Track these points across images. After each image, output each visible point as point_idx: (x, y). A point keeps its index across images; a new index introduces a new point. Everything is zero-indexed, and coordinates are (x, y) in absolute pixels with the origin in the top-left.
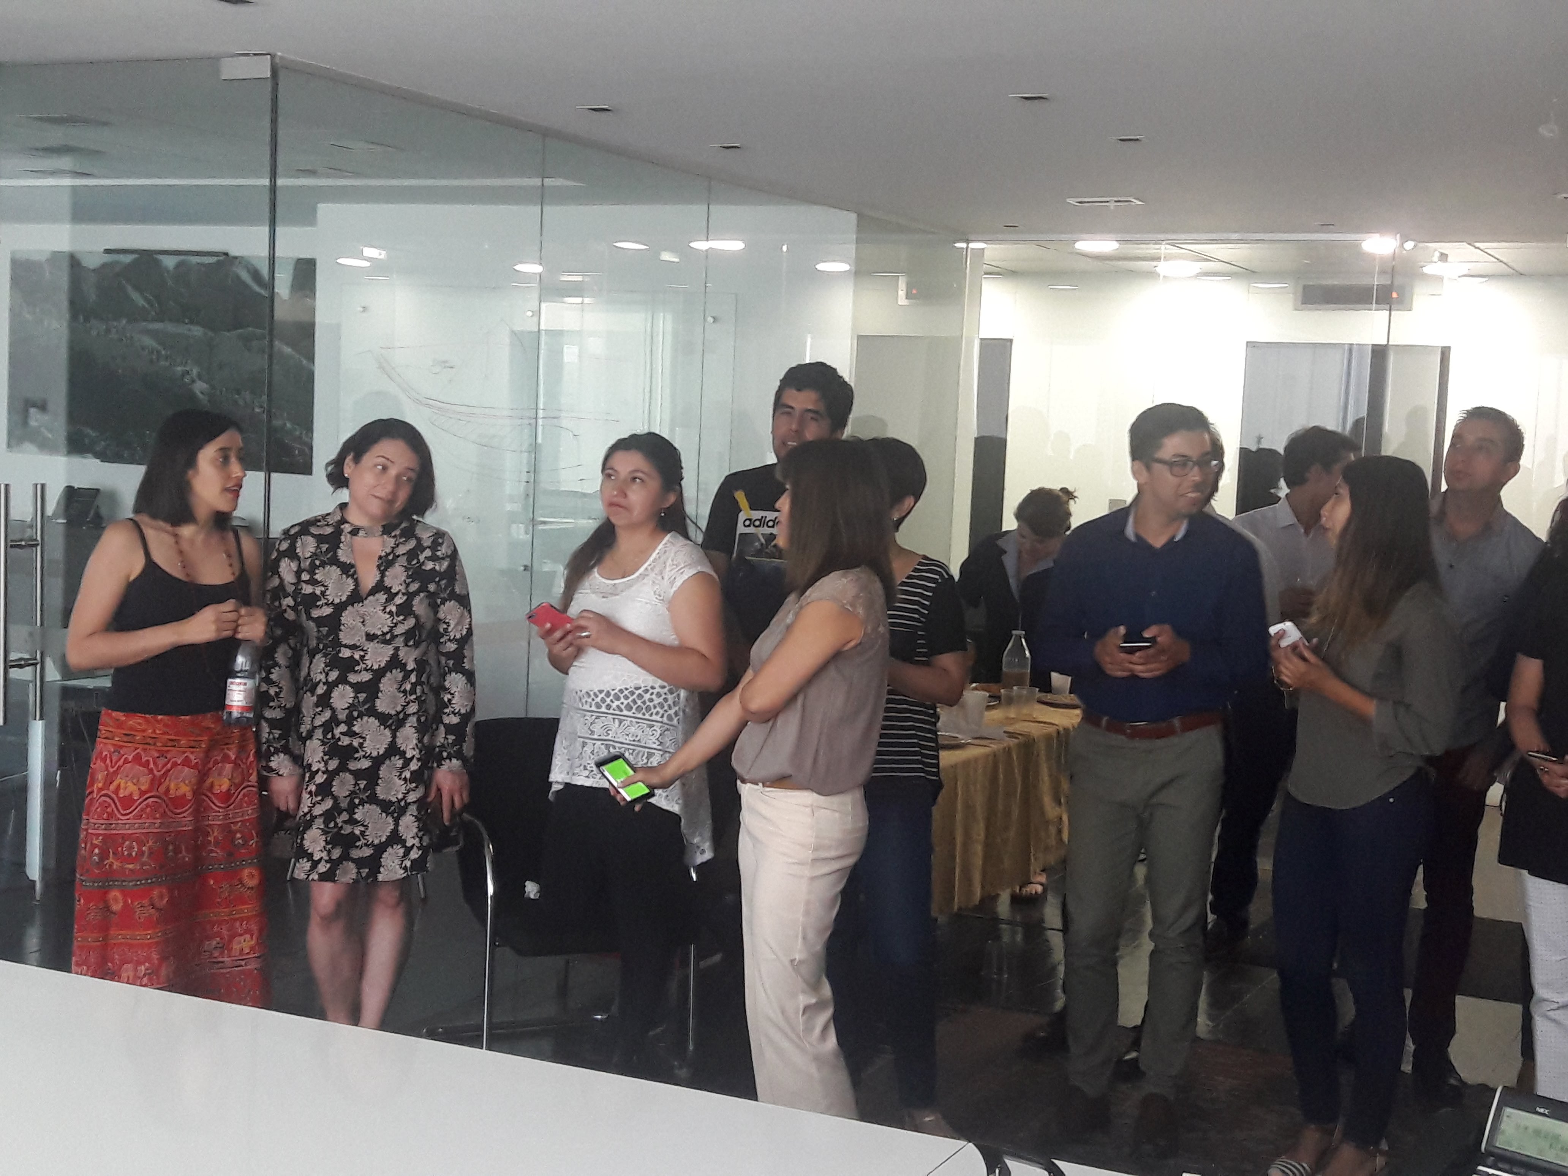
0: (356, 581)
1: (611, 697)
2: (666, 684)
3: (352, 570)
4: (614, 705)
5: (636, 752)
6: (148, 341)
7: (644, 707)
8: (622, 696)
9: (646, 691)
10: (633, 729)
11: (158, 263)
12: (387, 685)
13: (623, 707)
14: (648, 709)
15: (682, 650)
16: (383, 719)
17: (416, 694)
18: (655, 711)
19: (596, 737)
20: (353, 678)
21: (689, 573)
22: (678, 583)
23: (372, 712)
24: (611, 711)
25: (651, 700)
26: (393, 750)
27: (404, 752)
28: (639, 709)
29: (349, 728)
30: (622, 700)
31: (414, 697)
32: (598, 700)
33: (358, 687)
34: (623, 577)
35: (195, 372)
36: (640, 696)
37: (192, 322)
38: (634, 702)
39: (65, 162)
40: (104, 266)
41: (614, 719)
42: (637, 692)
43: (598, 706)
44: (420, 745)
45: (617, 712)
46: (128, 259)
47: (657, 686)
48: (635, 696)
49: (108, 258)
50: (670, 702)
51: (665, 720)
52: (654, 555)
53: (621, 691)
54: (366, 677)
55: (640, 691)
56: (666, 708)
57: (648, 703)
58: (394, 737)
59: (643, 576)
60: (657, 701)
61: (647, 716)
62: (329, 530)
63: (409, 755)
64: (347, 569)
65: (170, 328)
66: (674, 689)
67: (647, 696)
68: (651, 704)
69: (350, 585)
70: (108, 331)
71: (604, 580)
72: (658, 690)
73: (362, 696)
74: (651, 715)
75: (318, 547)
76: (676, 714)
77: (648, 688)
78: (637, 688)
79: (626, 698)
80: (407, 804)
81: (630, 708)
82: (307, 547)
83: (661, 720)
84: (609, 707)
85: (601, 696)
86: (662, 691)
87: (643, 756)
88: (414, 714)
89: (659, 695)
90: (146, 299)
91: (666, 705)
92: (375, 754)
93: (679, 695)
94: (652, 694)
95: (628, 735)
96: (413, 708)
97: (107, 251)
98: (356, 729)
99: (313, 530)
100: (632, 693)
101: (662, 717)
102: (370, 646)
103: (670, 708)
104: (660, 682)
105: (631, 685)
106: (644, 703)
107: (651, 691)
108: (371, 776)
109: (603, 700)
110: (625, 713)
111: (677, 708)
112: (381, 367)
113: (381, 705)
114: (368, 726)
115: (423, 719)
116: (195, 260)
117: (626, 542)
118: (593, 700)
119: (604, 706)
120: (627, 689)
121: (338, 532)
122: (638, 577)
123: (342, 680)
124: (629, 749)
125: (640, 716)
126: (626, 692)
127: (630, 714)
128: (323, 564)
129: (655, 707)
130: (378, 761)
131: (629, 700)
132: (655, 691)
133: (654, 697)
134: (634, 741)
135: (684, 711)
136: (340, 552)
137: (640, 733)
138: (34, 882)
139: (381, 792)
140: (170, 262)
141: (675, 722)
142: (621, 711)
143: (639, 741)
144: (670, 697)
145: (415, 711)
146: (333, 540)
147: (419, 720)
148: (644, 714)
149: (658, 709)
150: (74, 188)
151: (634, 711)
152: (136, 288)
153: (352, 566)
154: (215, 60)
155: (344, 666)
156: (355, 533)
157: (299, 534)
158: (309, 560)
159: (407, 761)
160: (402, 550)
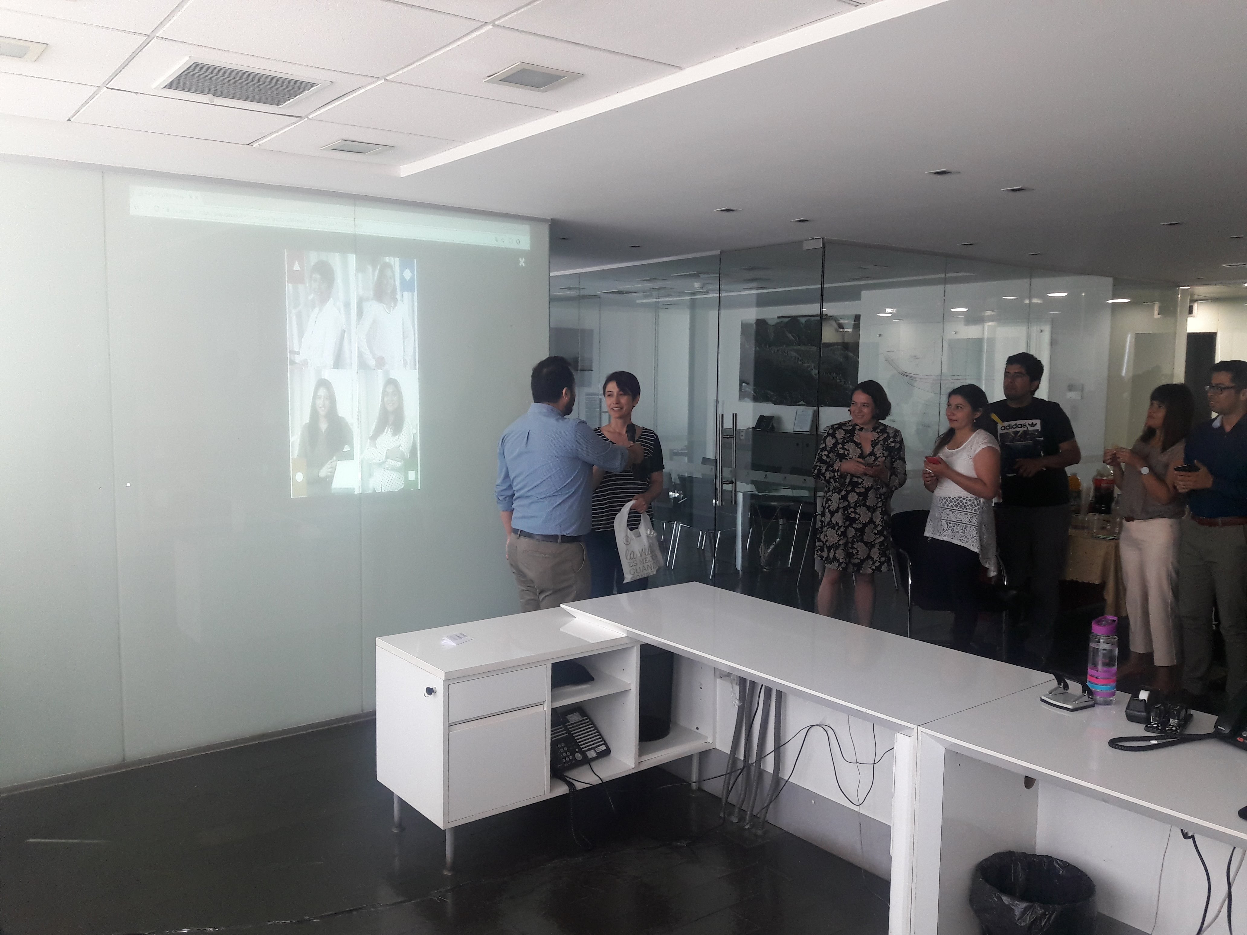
0: (862, 450)
1: (949, 502)
2: (974, 496)
3: (860, 446)
4: (950, 505)
5: (960, 525)
6: (794, 354)
7: (963, 506)
8: (953, 501)
9: (964, 499)
10: (958, 515)
11: (798, 321)
12: (871, 494)
13: (954, 506)
14: (965, 506)
15: (979, 480)
16: (868, 508)
18: (968, 508)
19: (943, 518)
20: (857, 490)
21: (984, 446)
22: (979, 451)
23: (865, 505)
24: (949, 508)
25: (966, 503)
26: (871, 521)
28: (961, 507)
29: (855, 510)
30: (955, 504)
33: (859, 494)
34: (958, 448)
35: (813, 365)
36: (961, 501)
37: (812, 345)
38: (959, 503)
39: (754, 284)
40: (777, 324)
41: (950, 511)
42: (960, 499)
43: (944, 505)
44: (882, 520)
45: (951, 508)
46: (786, 320)
47: (969, 496)
48: (959, 501)
49: (779, 320)
50: (976, 504)
51: (973, 511)
52: (970, 439)
53: (953, 499)
54: (863, 490)
55: (961, 499)
56: (974, 506)
57: (965, 504)
58: (872, 516)
59: (965, 448)
60: (969, 503)
61: (965, 510)
62: (851, 428)
63: (877, 523)
64: (858, 445)
65: (803, 348)
66: (978, 498)
67: (964, 501)
68: (966, 505)
69: (859, 452)
70: (778, 350)
71: (948, 450)
72: (969, 498)
73: (861, 498)
74: (966, 509)
75: (845, 434)
76: (978, 508)
77: (965, 497)
79: (955, 502)
80: (875, 544)
81: (956, 506)
82: (840, 434)
83: (971, 511)
84: (948, 506)
85: (944, 501)
86: (973, 499)
87: (963, 527)
89: (970, 500)
90: (793, 336)
91: (973, 505)
92: (864, 522)
93: (980, 501)
94: (967, 500)
95: (956, 518)
97: (778, 318)
98: (857, 511)
99: (844, 428)
100: (957, 500)
101: (972, 510)
102: (866, 478)
103: (976, 506)
104: (971, 495)
105: (957, 495)
107: (966, 499)
108: (862, 531)
109: (945, 503)
110: (955, 508)
111: (979, 506)
112: (887, 360)
113: (868, 502)
114: (862, 510)
115: (884, 509)
116: (813, 318)
117: (959, 435)
118: (941, 502)
119: (945, 505)
120: (955, 498)
121: (854, 429)
122: (962, 449)
123: (853, 490)
124: (956, 524)
125: (962, 510)
126: (955, 499)
127: (957, 509)
128: (848, 442)
129: (968, 506)
130: (865, 525)
131: (956, 503)
132: (968, 499)
133: (968, 501)
134: (959, 520)
135: (982, 508)
136: (855, 438)
137: (961, 517)
138: (739, 571)
139: (865, 538)
140: (803, 320)
141: (978, 512)
142: (953, 507)
143: (961, 521)
144: (975, 502)
146: (852, 432)
147: (882, 510)
148: (963, 509)
149: (970, 507)
150: (758, 293)
151: (958, 507)
152: (790, 332)
153: (860, 443)
154: (800, 243)
155: (855, 485)
156: (861, 430)
157: (838, 428)
158: (842, 440)
159: (876, 526)
160: (881, 438)
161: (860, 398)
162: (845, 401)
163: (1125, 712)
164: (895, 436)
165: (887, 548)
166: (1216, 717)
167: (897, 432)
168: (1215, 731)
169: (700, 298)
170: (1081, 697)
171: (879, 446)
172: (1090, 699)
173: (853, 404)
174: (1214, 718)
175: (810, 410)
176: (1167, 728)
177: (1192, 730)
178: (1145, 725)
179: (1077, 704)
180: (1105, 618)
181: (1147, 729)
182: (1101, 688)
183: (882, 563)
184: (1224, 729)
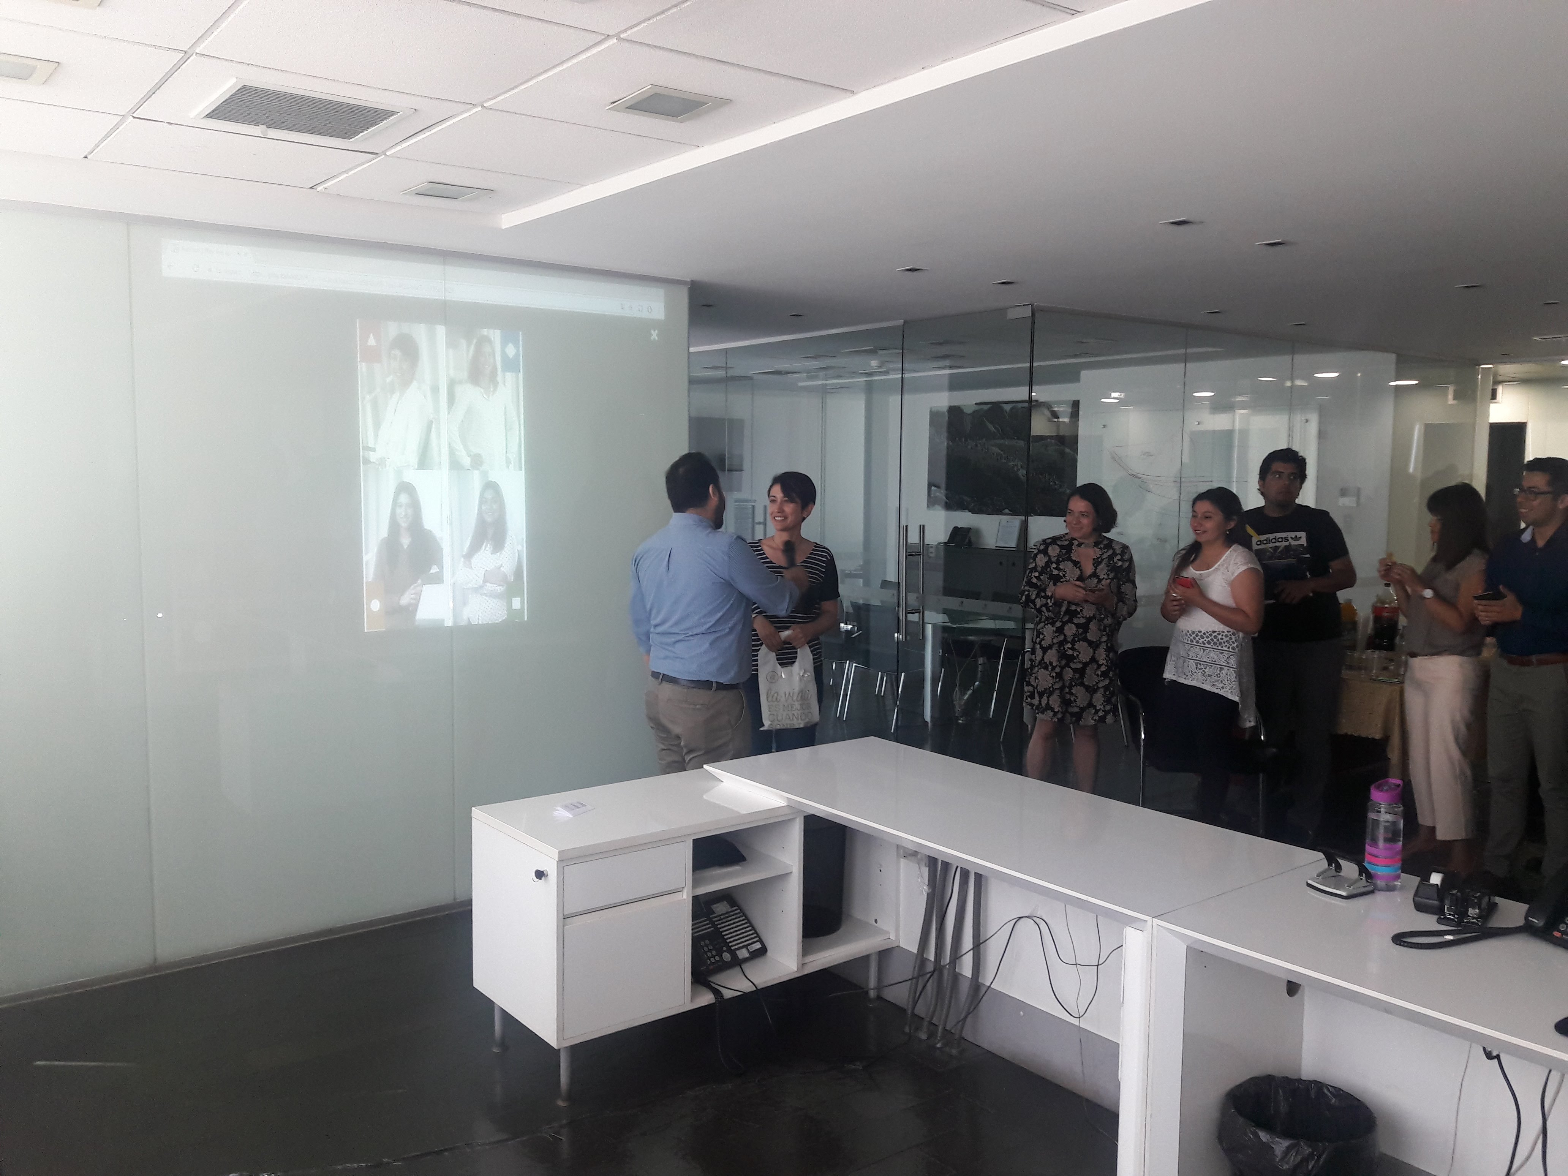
0: (1081, 570)
1: (1199, 637)
2: (1231, 630)
3: (1079, 565)
4: (1200, 641)
5: (1213, 667)
6: (996, 450)
7: (1218, 642)
8: (1205, 636)
9: (1219, 634)
10: (1211, 654)
11: (1001, 409)
12: (1093, 626)
13: (1206, 642)
14: (1220, 643)
15: (1237, 610)
16: (1090, 643)
17: (1106, 631)
18: (1224, 645)
19: (1190, 658)
21: (1243, 568)
22: (1236, 574)
23: (1085, 639)
24: (1199, 644)
26: (1093, 660)
27: (1098, 661)
28: (1215, 643)
29: (1072, 646)
30: (1207, 640)
31: (1104, 633)
32: (1192, 638)
33: (1078, 626)
34: (1208, 569)
35: (1020, 464)
36: (1215, 637)
37: (1018, 439)
38: (1212, 639)
39: (947, 363)
40: (974, 412)
41: (1200, 648)
43: (1191, 641)
44: (1107, 658)
45: (1202, 645)
46: (986, 407)
47: (1225, 630)
48: (1212, 636)
49: (977, 408)
50: (1234, 640)
51: (1230, 650)
52: (1224, 558)
53: (1204, 634)
54: (1083, 621)
55: (1215, 634)
57: (1220, 640)
58: (1094, 652)
59: (1217, 569)
60: (1225, 639)
61: (1220, 647)
62: (1067, 543)
63: (1101, 663)
64: (1076, 564)
65: (1007, 442)
66: (1236, 632)
67: (1219, 636)
68: (1222, 641)
69: (1078, 572)
70: (976, 445)
71: (1194, 571)
72: (1226, 633)
73: (1080, 630)
74: (1222, 647)
75: (1060, 551)
76: (1237, 646)
77: (1221, 632)
78: (1214, 632)
79: (1207, 637)
80: (1099, 688)
81: (1209, 643)
82: (1054, 551)
83: (1227, 649)
84: (1197, 642)
85: (1193, 636)
86: (1228, 634)
87: (1218, 669)
88: (1104, 642)
89: (1227, 636)
90: (995, 428)
91: (1231, 641)
92: (1084, 661)
93: (1239, 636)
94: (1222, 635)
96: (1104, 639)
97: (976, 404)
98: (1076, 647)
99: (1059, 543)
101: (1229, 647)
102: (1086, 606)
103: (1234, 643)
104: (1228, 629)
105: (1210, 629)
106: (1218, 640)
108: (1081, 672)
109: (1194, 638)
110: (1207, 645)
111: (1238, 643)
112: (1113, 458)
113: (1090, 636)
114: (1081, 646)
115: (1109, 645)
116: (1020, 405)
117: (1207, 552)
118: (1189, 638)
119: (1194, 641)
120: (1207, 632)
121: (1071, 544)
122: (1214, 570)
123: (1070, 621)
124: (1208, 666)
125: (1216, 647)
126: (1207, 634)
127: (1210, 646)
128: (1063, 560)
129: (1224, 642)
130: (1086, 665)
131: (1209, 639)
132: (1224, 634)
133: (1224, 637)
134: (1212, 661)
135: (1242, 645)
136: (1072, 555)
137: (1215, 657)
138: (928, 722)
139: (1086, 681)
140: (1007, 407)
141: (1236, 651)
142: (1204, 644)
143: (1215, 661)
144: (1233, 637)
145: (1105, 640)
146: (1068, 548)
147: (1107, 645)
149: (1226, 643)
150: (952, 374)
151: (1212, 644)
152: (992, 423)
153: (1079, 562)
154: (1003, 311)
155: (1072, 614)
156: (1079, 545)
157: (1051, 544)
158: (1056, 558)
159: (1099, 666)
160: (1105, 556)
161: (1078, 505)
162: (1059, 509)
163: (1412, 900)
164: (1123, 553)
165: (1113, 694)
166: (1526, 907)
167: (1125, 548)
168: (1525, 924)
169: (876, 380)
170: (1355, 882)
171: (1103, 565)
172: (1369, 884)
173: (1069, 512)
174: (1524, 907)
175: (1016, 522)
176: (1465, 920)
177: (1496, 922)
178: (1437, 917)
179: (1352, 890)
180: (1387, 782)
181: (1439, 921)
182: (1381, 870)
183: (1106, 713)
184: (1537, 921)
